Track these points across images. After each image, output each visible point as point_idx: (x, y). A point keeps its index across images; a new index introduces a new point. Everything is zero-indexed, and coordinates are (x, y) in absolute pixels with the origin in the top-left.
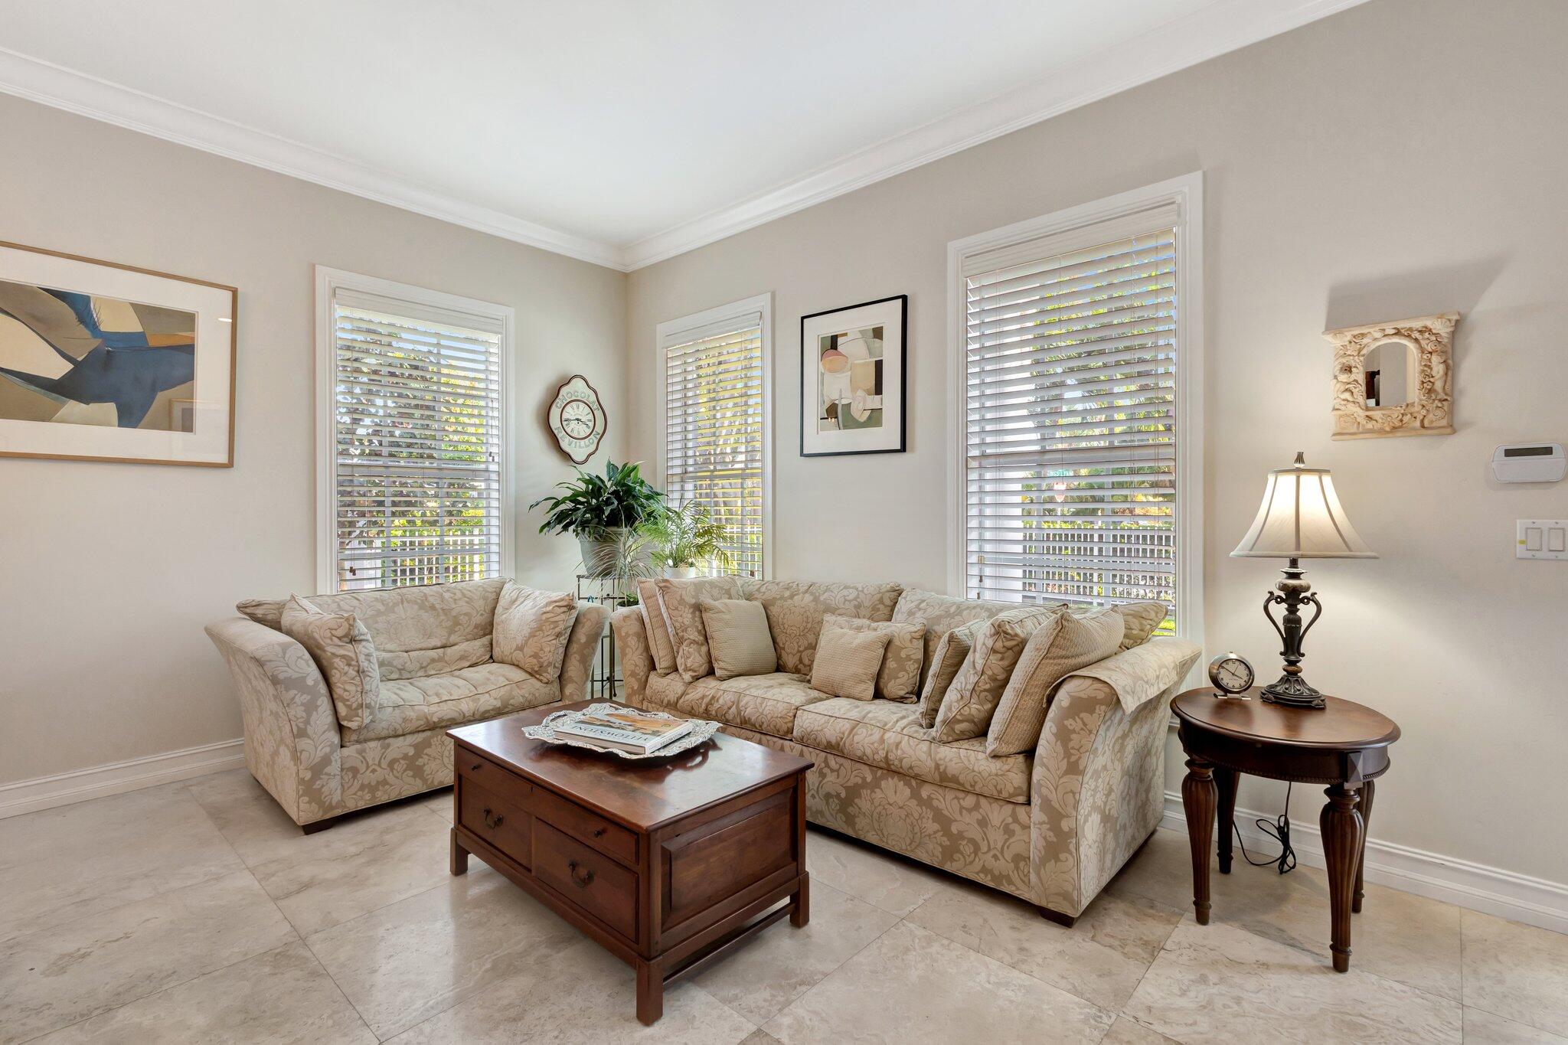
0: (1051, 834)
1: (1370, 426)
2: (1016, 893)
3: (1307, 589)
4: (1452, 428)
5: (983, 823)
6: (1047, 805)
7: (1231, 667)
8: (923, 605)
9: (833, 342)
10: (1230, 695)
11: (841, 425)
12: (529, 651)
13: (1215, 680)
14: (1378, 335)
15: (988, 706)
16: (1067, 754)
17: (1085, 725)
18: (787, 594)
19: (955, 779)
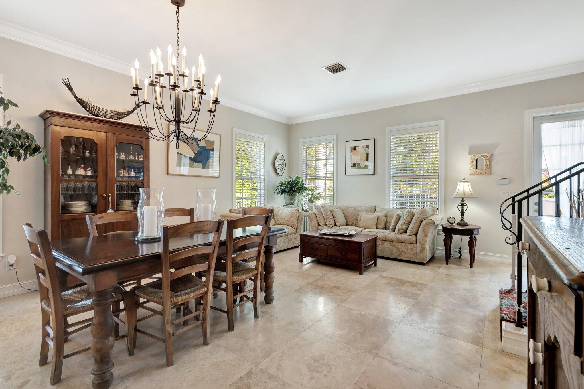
0: (421, 248)
1: (476, 173)
2: (414, 260)
3: (465, 204)
4: (491, 174)
5: (407, 248)
6: (420, 243)
7: (451, 219)
8: (383, 209)
9: (355, 148)
10: (451, 224)
11: (357, 168)
12: (290, 221)
13: (448, 221)
14: (478, 156)
15: (407, 226)
16: (425, 233)
17: (428, 227)
18: (347, 208)
19: (401, 240)
